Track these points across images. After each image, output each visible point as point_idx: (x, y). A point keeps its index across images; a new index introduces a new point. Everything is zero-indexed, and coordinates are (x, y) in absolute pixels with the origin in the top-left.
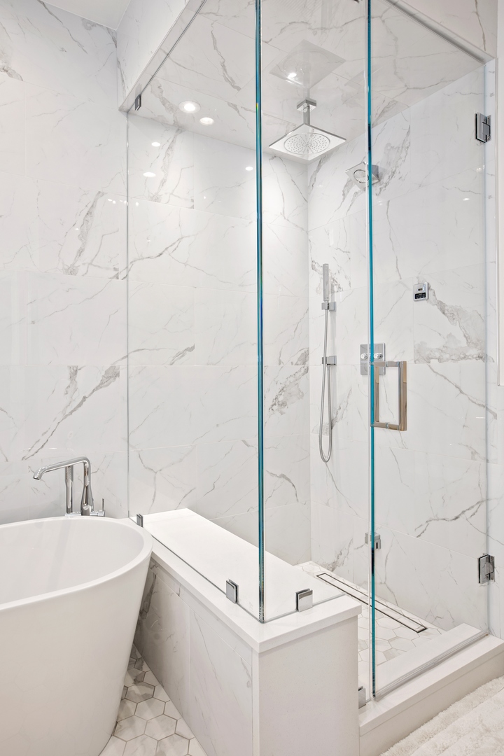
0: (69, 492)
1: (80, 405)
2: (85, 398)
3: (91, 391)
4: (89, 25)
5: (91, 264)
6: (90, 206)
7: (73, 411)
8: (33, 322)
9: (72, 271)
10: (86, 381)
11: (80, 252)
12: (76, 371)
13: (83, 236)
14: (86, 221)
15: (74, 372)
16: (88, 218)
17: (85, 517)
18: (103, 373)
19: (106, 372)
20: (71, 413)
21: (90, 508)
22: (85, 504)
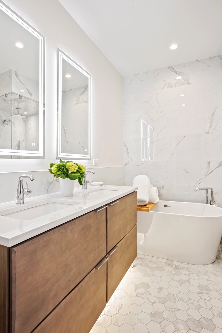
0: (207, 197)
1: (211, 172)
2: (213, 171)
3: (215, 168)
4: (212, 58)
5: (214, 130)
6: (213, 112)
7: (209, 174)
8: (197, 149)
9: (208, 133)
10: (213, 165)
11: (210, 127)
12: (210, 162)
13: (211, 122)
14: (212, 117)
15: (209, 163)
16: (213, 116)
17: (211, 205)
18: (219, 163)
19: (220, 163)
20: (208, 175)
21: (213, 204)
22: (212, 202)
